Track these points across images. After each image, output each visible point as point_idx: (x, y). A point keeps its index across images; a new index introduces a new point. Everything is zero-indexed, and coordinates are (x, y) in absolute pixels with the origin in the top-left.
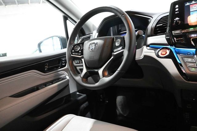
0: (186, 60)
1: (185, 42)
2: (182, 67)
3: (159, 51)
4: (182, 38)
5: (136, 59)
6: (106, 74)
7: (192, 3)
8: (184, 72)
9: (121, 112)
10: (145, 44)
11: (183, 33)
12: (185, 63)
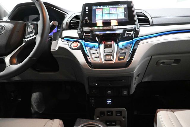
0: (92, 51)
1: (91, 38)
2: (89, 57)
3: (72, 44)
4: (90, 34)
5: (51, 51)
6: (15, 61)
7: (97, 8)
8: (89, 61)
9: (37, 110)
10: (61, 37)
11: (90, 30)
12: (91, 54)
